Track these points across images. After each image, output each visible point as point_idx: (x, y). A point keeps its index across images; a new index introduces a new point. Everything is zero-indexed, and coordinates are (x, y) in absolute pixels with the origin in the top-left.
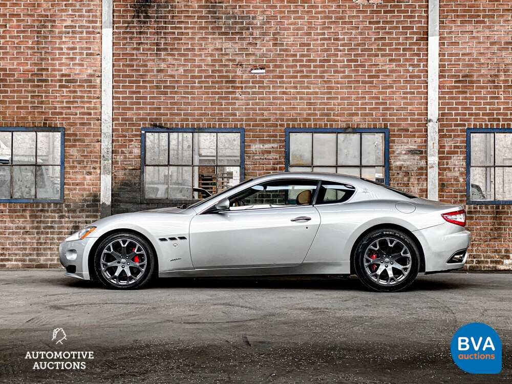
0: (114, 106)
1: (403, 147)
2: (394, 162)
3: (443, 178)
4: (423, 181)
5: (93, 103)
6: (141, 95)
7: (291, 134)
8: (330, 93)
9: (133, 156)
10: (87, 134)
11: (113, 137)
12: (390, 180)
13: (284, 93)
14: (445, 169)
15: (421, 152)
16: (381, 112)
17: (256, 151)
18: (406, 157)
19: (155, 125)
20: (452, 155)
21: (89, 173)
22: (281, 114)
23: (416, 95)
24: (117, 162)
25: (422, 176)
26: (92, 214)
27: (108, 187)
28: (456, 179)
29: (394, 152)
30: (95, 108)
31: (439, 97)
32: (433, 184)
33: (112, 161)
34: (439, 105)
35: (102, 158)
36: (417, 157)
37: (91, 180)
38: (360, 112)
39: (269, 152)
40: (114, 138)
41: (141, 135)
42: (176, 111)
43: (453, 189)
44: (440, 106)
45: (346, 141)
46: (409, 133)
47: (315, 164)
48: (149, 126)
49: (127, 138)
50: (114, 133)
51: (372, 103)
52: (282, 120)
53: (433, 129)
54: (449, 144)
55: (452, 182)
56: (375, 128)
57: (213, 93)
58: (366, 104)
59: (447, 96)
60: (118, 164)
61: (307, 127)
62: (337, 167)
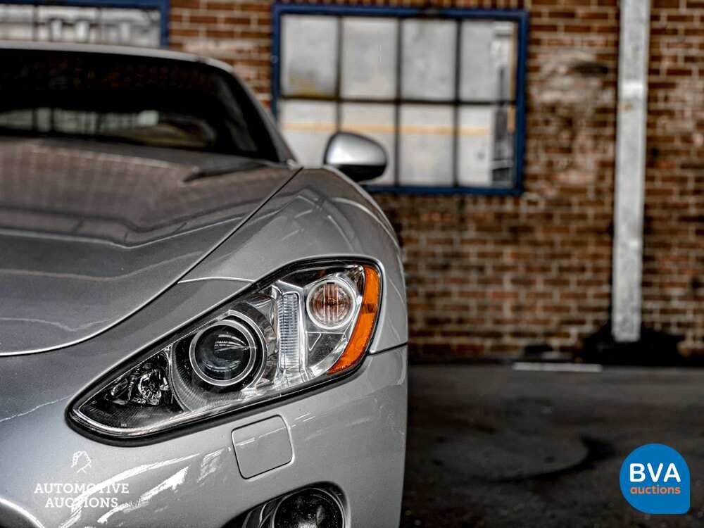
1: (561, 56)
2: (539, 92)
3: (656, 136)
4: (607, 141)
7: (284, 17)
12: (527, 139)
18: (568, 81)
20: (679, 79)
25: (605, 127)
28: (686, 139)
32: (632, 149)
36: (595, 82)
45: (422, 39)
46: (578, 20)
47: (344, 94)
56: (494, 7)
62: (398, 101)
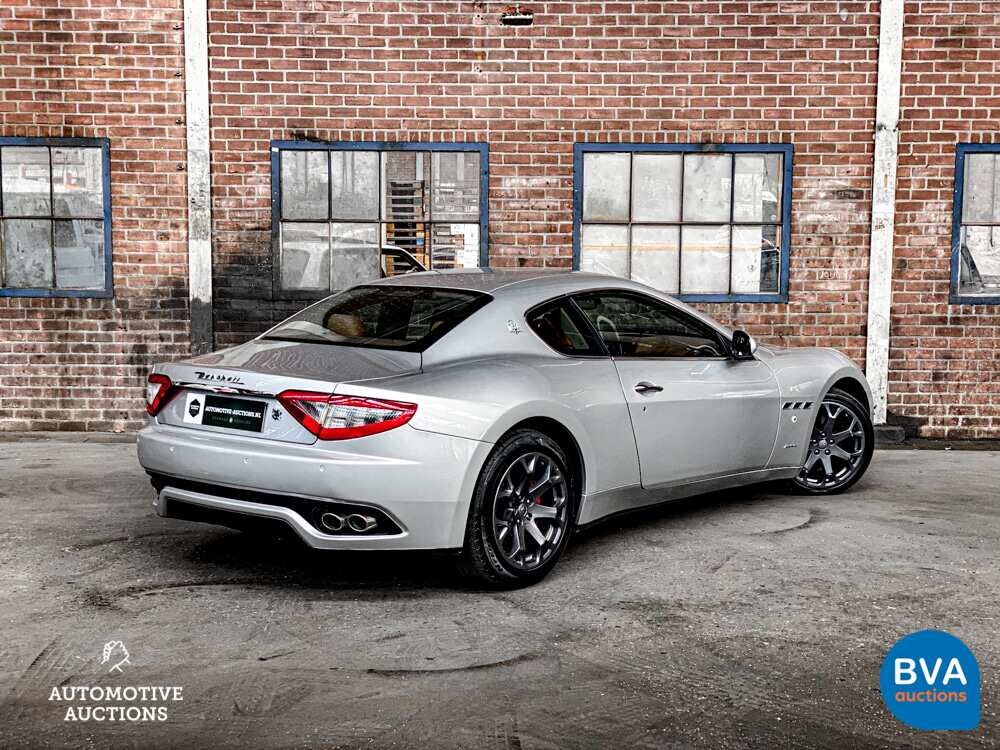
0: (213, 93)
1: (821, 183)
2: (802, 215)
3: (902, 250)
4: (862, 255)
5: (167, 86)
6: (270, 70)
7: (586, 155)
8: (670, 67)
9: (255, 202)
10: (157, 152)
11: (211, 160)
12: (792, 254)
13: (573, 67)
14: (907, 230)
15: (860, 195)
16: (777, 108)
17: (513, 191)
18: (827, 204)
19: (300, 136)
20: (925, 201)
21: (165, 237)
22: (566, 113)
23: (852, 72)
24: (221, 214)
25: (860, 243)
26: (172, 320)
27: (205, 266)
28: (931, 252)
29: (801, 194)
30: (171, 98)
31: (902, 76)
32: (882, 261)
33: (212, 211)
34: (901, 94)
35: (190, 204)
36: (851, 205)
37: (168, 251)
38: (732, 109)
39: (541, 194)
40: (214, 162)
41: (270, 157)
42: (344, 106)
43: (923, 271)
44: (904, 96)
45: (701, 170)
46: (836, 153)
47: (636, 218)
48: (288, 138)
49: (242, 163)
50: (213, 152)
51: (760, 88)
52: (568, 126)
53: (886, 145)
54: (918, 176)
55: (922, 258)
56: (764, 143)
57: (421, 66)
58: (747, 90)
59: (919, 74)
60: (224, 217)
61: (621, 140)
62: (681, 225)
